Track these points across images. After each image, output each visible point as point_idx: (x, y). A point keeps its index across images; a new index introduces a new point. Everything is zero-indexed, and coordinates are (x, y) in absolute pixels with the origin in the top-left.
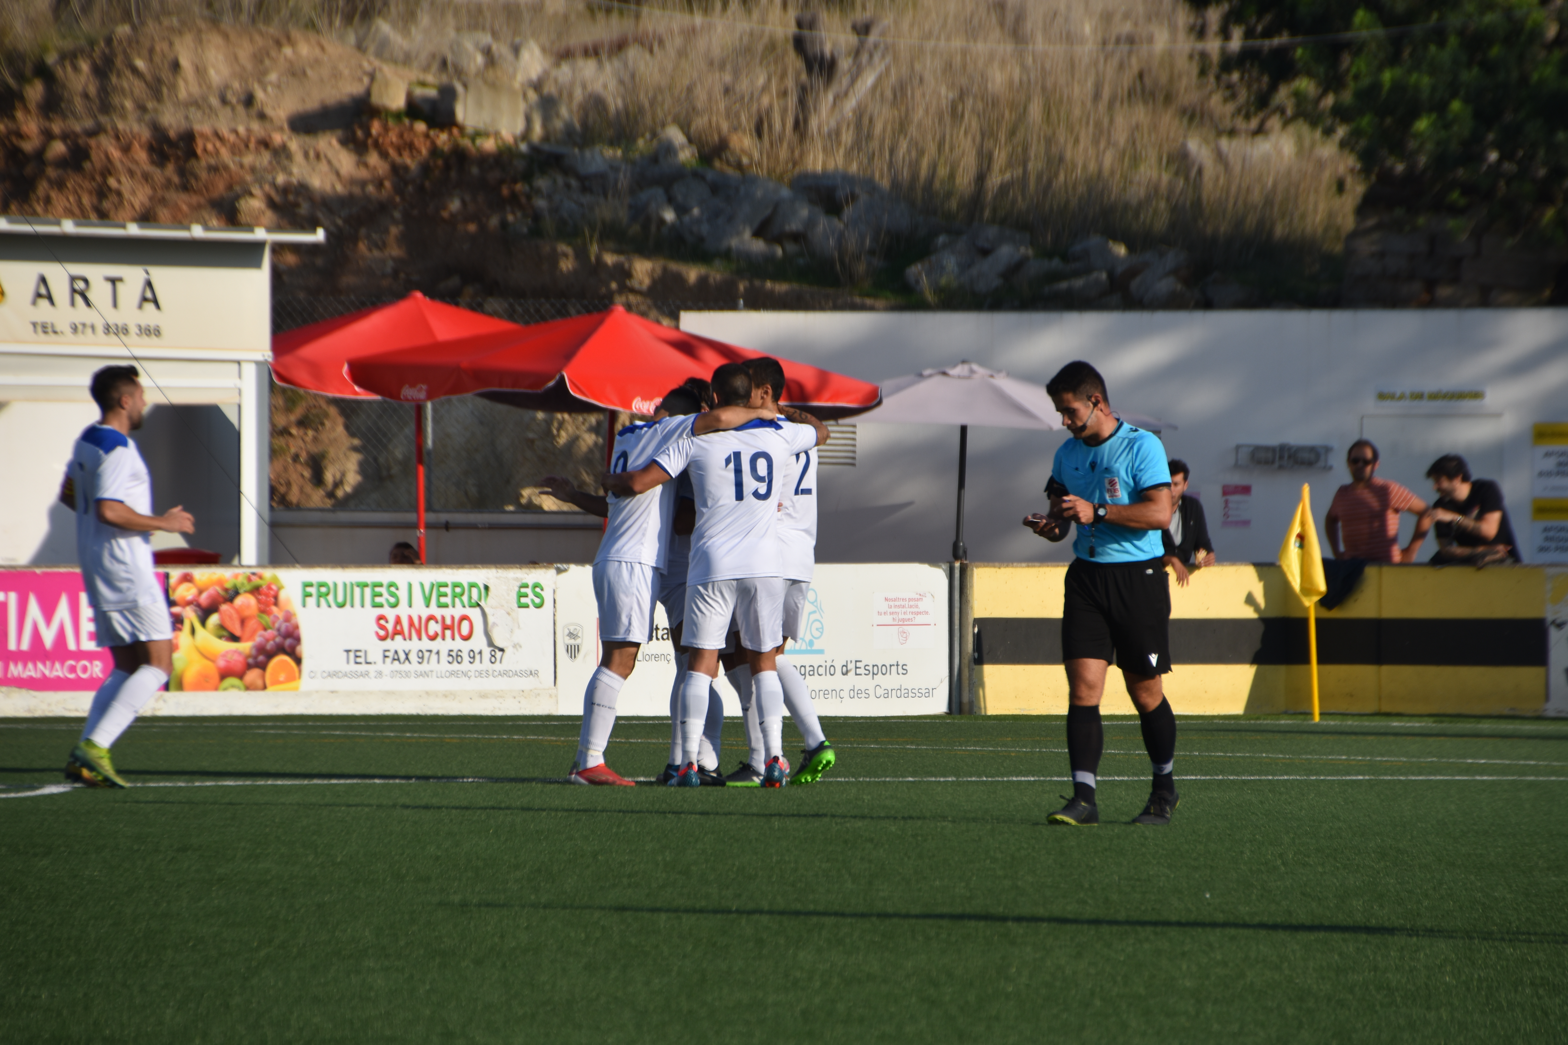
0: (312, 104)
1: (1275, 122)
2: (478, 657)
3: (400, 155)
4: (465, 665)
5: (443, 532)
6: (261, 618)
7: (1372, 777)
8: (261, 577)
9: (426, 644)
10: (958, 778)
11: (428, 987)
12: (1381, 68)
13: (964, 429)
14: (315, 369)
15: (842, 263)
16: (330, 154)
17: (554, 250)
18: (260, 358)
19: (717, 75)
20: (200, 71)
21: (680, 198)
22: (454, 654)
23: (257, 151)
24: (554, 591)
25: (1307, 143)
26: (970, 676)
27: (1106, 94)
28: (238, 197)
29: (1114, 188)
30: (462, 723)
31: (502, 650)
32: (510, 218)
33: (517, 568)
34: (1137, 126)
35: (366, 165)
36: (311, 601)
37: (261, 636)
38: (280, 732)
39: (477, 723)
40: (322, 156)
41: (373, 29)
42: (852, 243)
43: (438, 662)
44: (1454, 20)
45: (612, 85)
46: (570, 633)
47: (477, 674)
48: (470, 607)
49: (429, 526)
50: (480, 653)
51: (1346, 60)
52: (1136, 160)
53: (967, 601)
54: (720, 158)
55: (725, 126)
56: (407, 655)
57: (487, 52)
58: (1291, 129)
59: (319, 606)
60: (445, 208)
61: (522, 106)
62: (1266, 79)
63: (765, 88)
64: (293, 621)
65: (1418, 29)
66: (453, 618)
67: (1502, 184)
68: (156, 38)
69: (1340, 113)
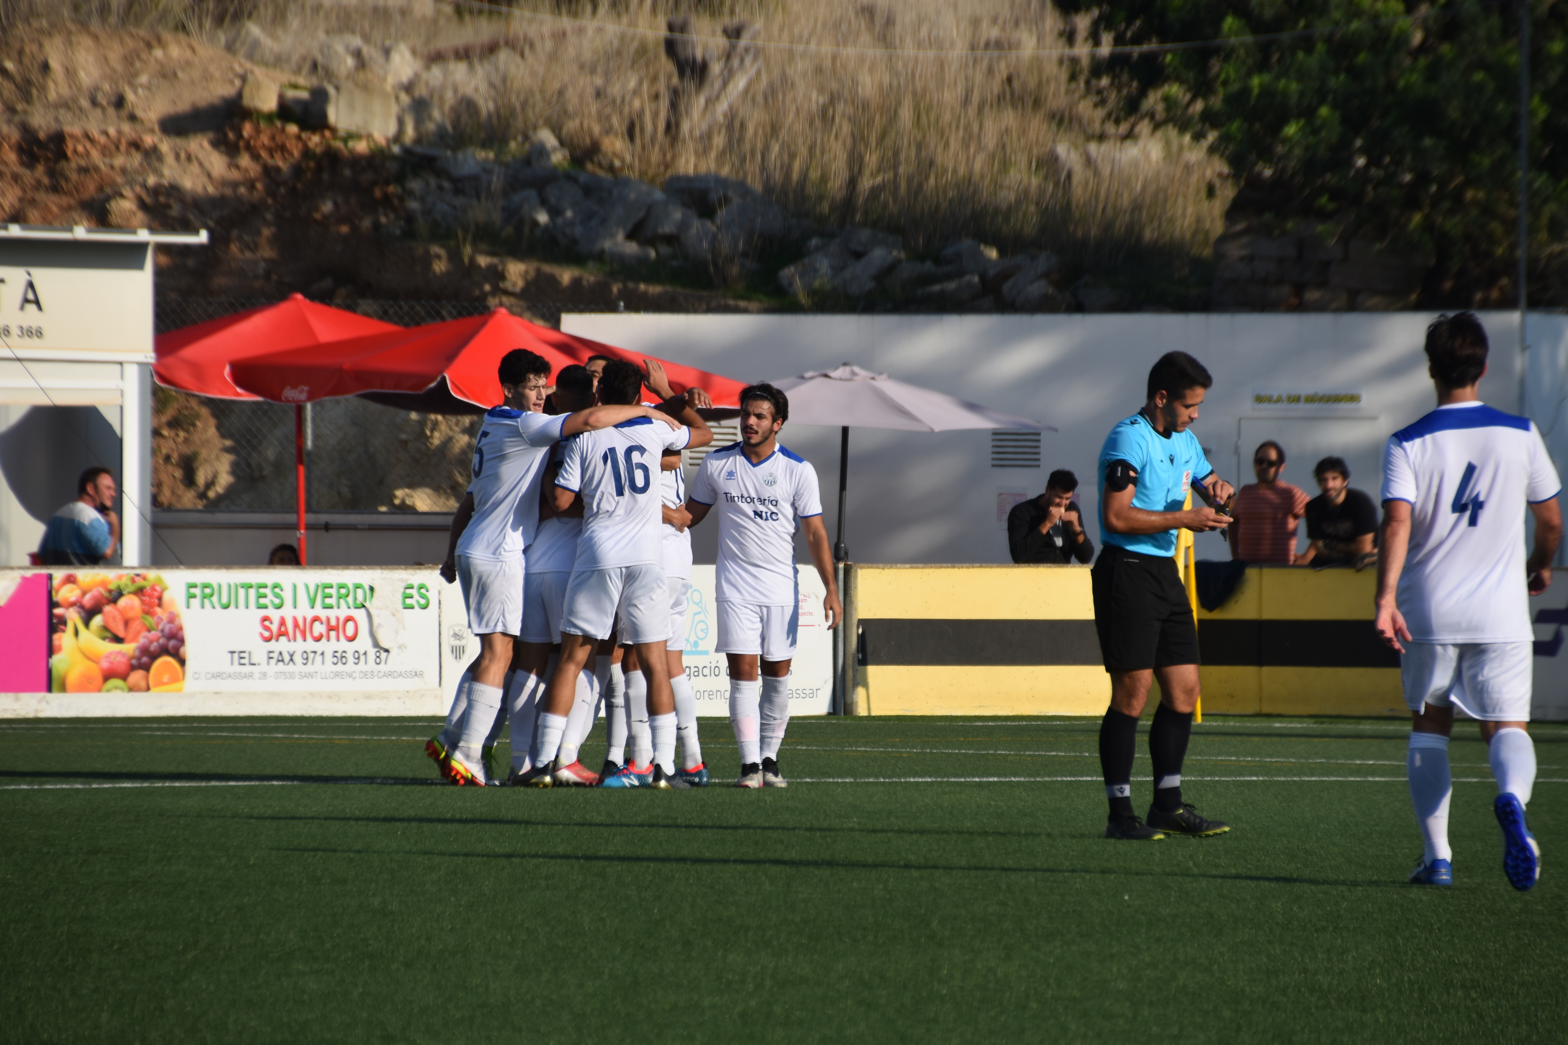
0: (183, 106)
1: (1144, 127)
2: (362, 658)
3: (272, 157)
4: (350, 666)
5: (323, 533)
6: (145, 619)
7: (1266, 778)
8: (145, 579)
9: (310, 645)
10: (855, 779)
11: (361, 990)
12: (1249, 74)
13: (845, 430)
14: (197, 370)
15: (715, 265)
16: (201, 156)
17: (427, 252)
18: (141, 358)
19: (589, 78)
20: (70, 72)
21: (553, 200)
22: (338, 655)
23: (128, 153)
24: (440, 592)
25: (1175, 148)
26: (854, 676)
27: (976, 98)
28: (108, 199)
29: (985, 192)
30: (347, 724)
31: (387, 651)
32: (383, 220)
33: (402, 569)
34: (1007, 130)
35: (238, 167)
36: (195, 602)
37: (144, 637)
38: (167, 733)
39: (363, 725)
40: (193, 158)
41: (243, 33)
42: (725, 247)
43: (323, 663)
44: (1322, 28)
45: (483, 87)
46: (455, 633)
47: (362, 675)
48: (356, 608)
49: (310, 527)
50: (365, 653)
51: (1215, 66)
52: (1005, 165)
53: (851, 602)
54: (592, 161)
55: (597, 129)
56: (292, 656)
57: (358, 54)
58: (1159, 134)
59: (203, 607)
60: (317, 209)
61: (394, 109)
62: (1135, 84)
63: (636, 92)
64: (177, 623)
65: (1286, 37)
66: (338, 619)
67: (1369, 188)
68: (26, 39)
69: (1210, 118)
